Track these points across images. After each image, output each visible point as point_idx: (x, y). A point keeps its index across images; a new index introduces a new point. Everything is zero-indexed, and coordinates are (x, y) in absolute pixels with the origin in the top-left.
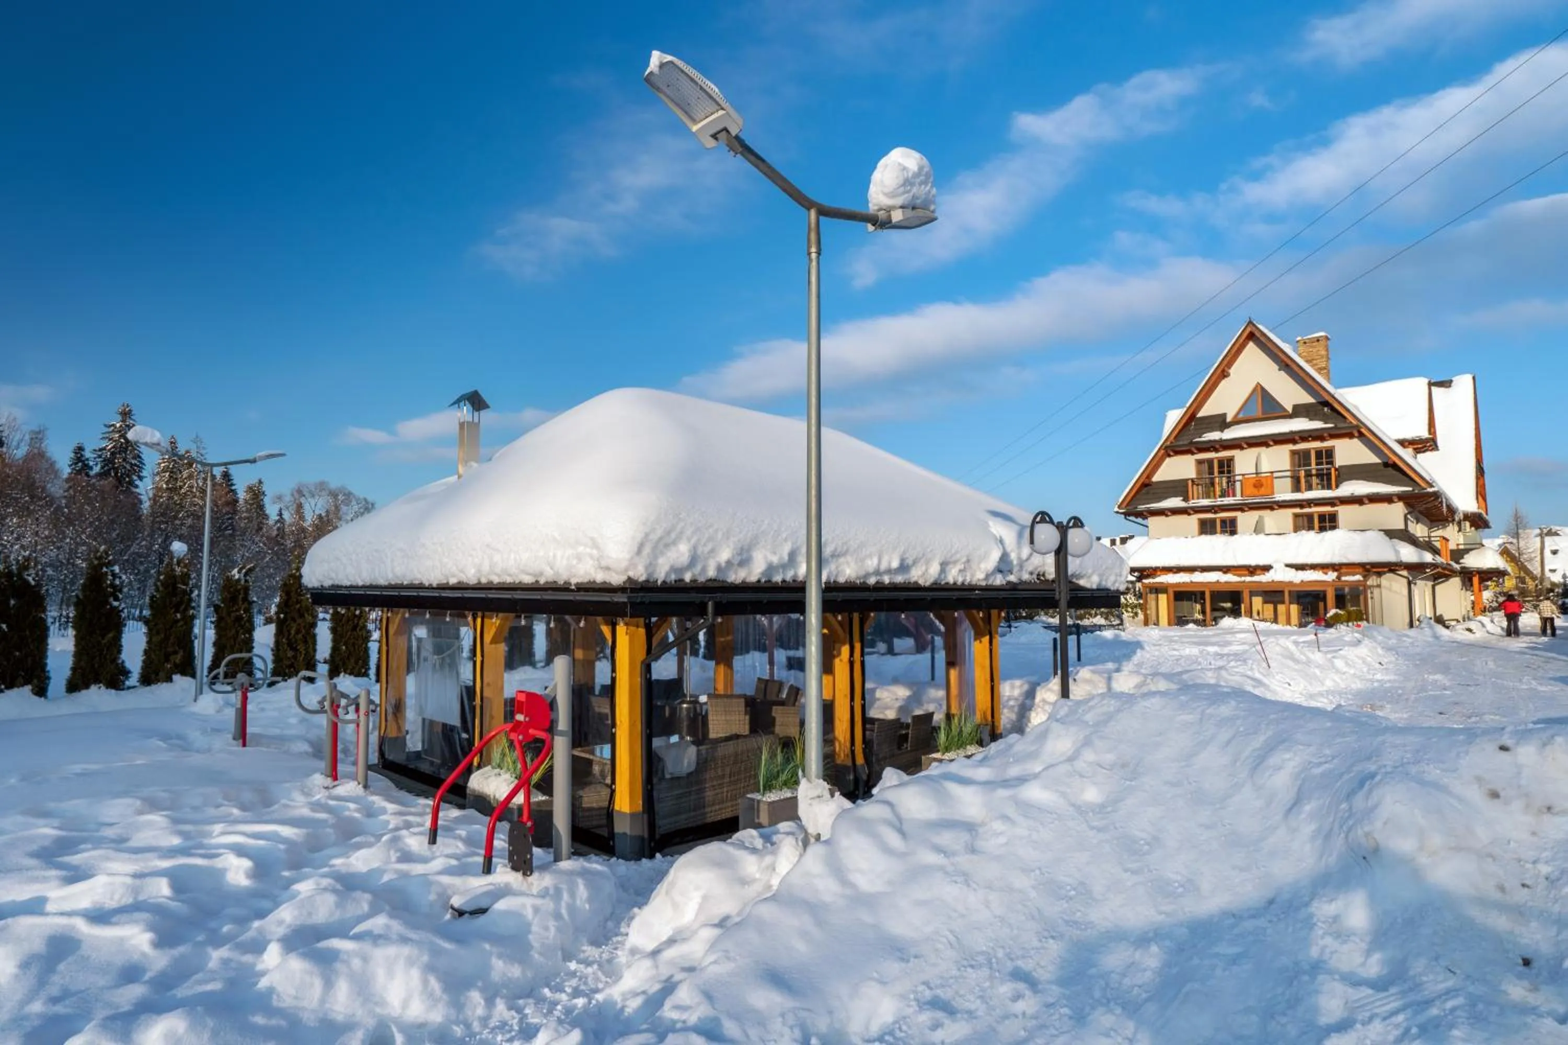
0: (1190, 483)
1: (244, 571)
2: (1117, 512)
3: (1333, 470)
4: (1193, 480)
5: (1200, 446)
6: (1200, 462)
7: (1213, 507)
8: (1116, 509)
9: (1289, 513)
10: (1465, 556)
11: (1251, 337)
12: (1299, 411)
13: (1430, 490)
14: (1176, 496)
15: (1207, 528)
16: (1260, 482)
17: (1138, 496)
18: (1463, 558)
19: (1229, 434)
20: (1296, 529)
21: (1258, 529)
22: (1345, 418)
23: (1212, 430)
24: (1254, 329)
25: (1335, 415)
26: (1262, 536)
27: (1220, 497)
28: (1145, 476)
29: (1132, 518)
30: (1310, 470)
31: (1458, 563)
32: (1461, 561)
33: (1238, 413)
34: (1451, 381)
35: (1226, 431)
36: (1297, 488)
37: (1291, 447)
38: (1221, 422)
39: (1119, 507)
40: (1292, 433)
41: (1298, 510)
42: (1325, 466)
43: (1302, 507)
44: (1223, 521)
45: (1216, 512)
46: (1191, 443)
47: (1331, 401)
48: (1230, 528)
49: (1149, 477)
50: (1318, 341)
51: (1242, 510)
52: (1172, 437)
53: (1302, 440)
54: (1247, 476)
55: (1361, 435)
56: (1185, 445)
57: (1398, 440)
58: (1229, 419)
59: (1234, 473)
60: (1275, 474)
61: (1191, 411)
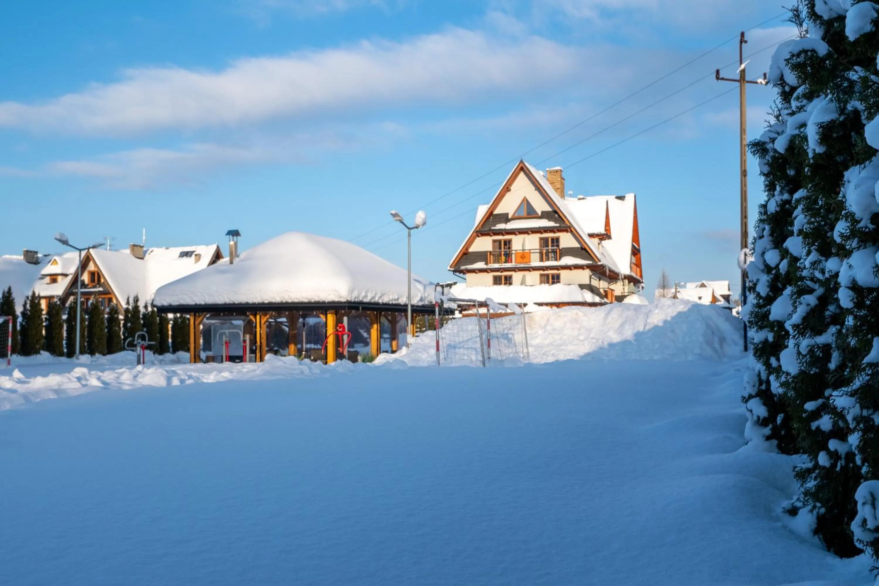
0: (489, 253)
2: (449, 270)
3: (558, 250)
4: (490, 252)
5: (495, 232)
6: (494, 241)
7: (500, 269)
8: (449, 268)
9: (537, 273)
10: (625, 299)
11: (522, 169)
12: (545, 215)
13: (599, 263)
14: (481, 261)
15: (497, 281)
16: (524, 255)
17: (460, 261)
19: (510, 226)
20: (541, 283)
21: (523, 283)
22: (564, 221)
23: (500, 222)
24: (523, 166)
25: (560, 219)
26: (523, 286)
27: (504, 262)
28: (465, 249)
29: (457, 274)
30: (548, 250)
33: (514, 214)
34: (624, 197)
35: (508, 224)
36: (542, 260)
37: (539, 235)
38: (505, 218)
39: (451, 267)
40: (540, 228)
41: (542, 272)
42: (555, 248)
43: (544, 270)
44: (506, 277)
45: (502, 272)
46: (490, 230)
47: (558, 211)
48: (508, 281)
49: (467, 249)
50: (557, 172)
51: (515, 271)
52: (480, 226)
53: (545, 232)
54: (518, 251)
55: (571, 231)
56: (487, 231)
57: (589, 234)
58: (510, 217)
59: (512, 249)
60: (532, 251)
61: (491, 211)
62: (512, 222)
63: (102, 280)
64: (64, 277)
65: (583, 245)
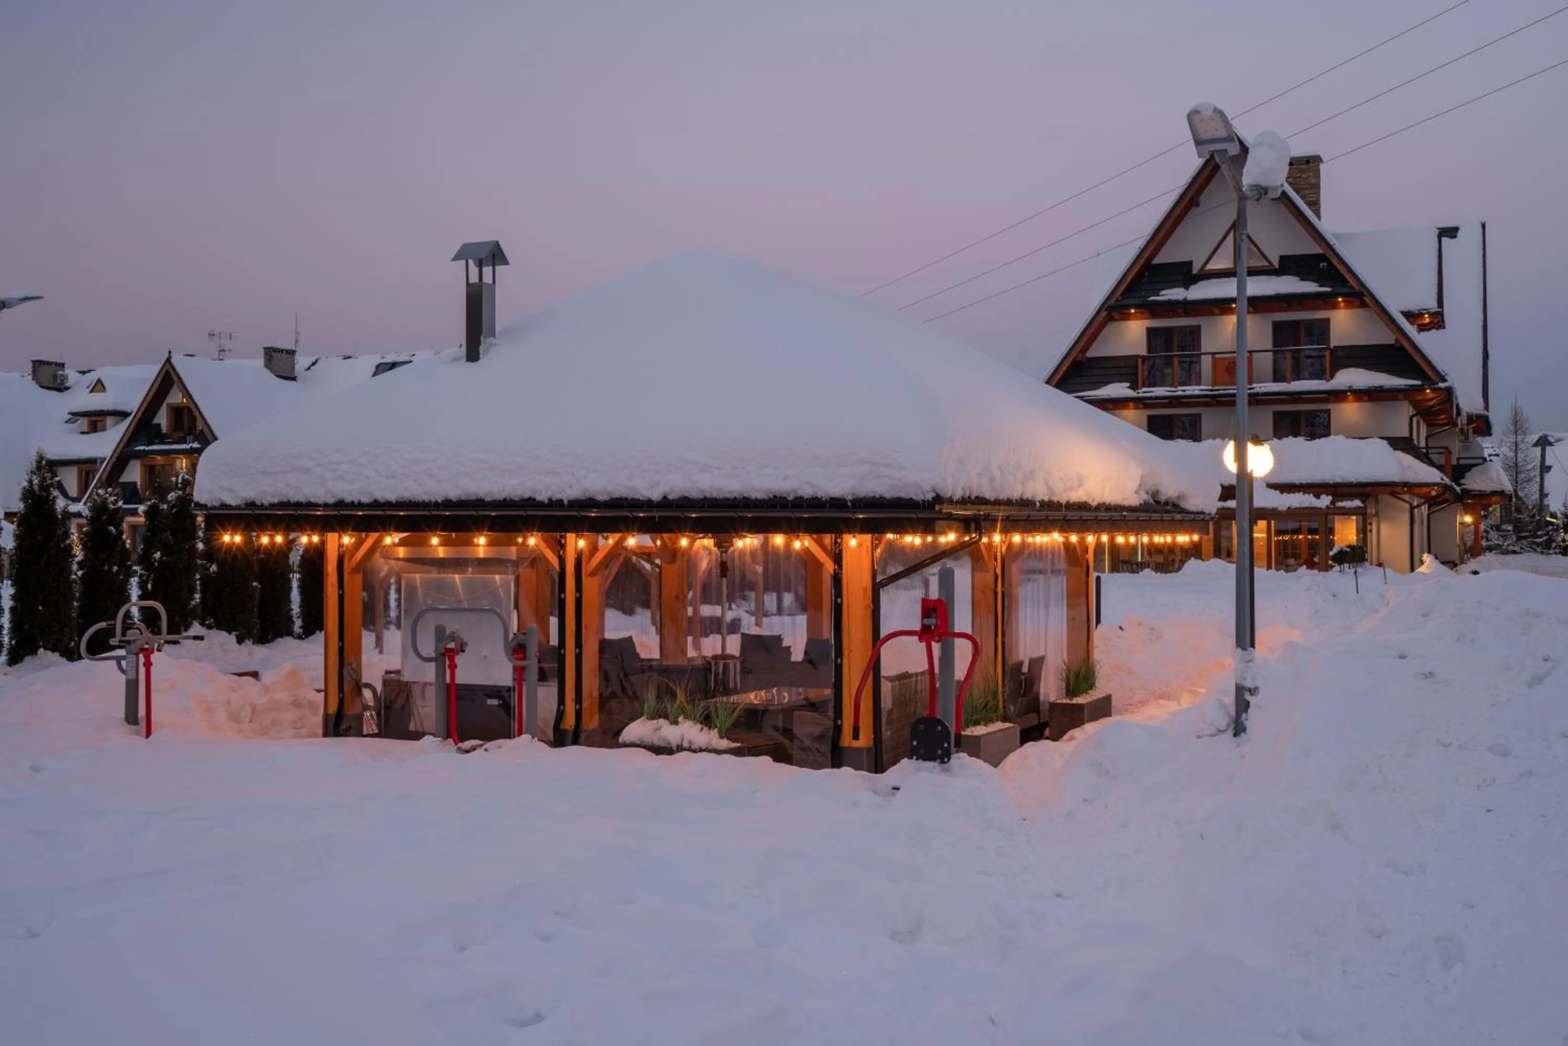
0: (1140, 361)
3: (1327, 351)
4: (1142, 358)
6: (1151, 330)
7: (1167, 398)
9: (1269, 410)
10: (1467, 474)
12: (1288, 265)
13: (1443, 385)
14: (1120, 380)
15: (1160, 428)
17: (1069, 379)
18: (1463, 477)
19: (1194, 292)
20: (1277, 433)
23: (1172, 284)
25: (1335, 273)
27: (1180, 383)
28: (1078, 349)
30: (1298, 351)
31: (1459, 485)
32: (1462, 481)
33: (1206, 262)
34: (1456, 230)
35: (1192, 287)
36: (1280, 375)
37: (1274, 315)
38: (1184, 274)
40: (1278, 295)
41: (1279, 407)
42: (1317, 346)
43: (1285, 401)
44: (1186, 420)
45: (1174, 407)
47: (1330, 256)
48: (1192, 430)
49: (1082, 350)
50: (1308, 161)
51: (1209, 405)
52: (1119, 293)
53: (1290, 308)
54: (1217, 356)
55: (1363, 305)
56: (1136, 306)
57: (1403, 313)
58: (1195, 271)
59: (1200, 350)
60: (1254, 354)
61: (1146, 255)
62: (1201, 283)
63: (200, 426)
64: (118, 418)
65: (1397, 340)
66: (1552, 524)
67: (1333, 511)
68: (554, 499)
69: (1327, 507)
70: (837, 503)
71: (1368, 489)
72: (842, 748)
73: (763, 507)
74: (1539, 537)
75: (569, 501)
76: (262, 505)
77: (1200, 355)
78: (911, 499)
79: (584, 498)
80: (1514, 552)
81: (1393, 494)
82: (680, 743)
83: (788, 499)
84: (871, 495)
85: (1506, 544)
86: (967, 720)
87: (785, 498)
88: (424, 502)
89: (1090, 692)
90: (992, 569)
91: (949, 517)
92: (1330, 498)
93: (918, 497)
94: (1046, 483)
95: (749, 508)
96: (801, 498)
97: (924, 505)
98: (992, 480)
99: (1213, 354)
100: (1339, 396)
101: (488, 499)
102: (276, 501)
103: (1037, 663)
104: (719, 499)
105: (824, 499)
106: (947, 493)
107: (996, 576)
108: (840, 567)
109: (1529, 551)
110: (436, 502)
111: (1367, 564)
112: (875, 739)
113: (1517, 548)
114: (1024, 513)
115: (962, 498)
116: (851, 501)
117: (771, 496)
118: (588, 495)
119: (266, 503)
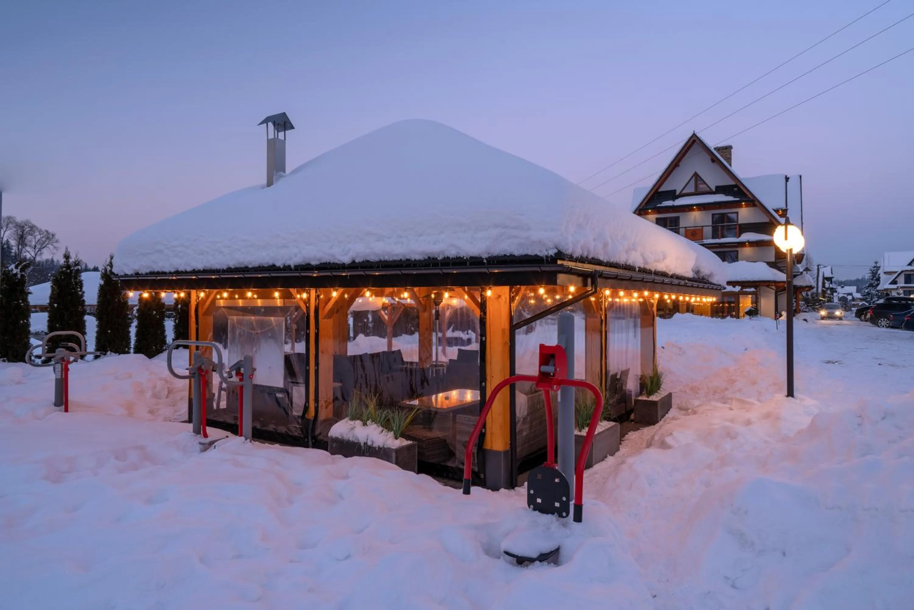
1: (20, 267)
3: (737, 226)
5: (660, 209)
6: (658, 220)
10: (794, 279)
11: (694, 143)
12: (720, 190)
16: (695, 232)
19: (678, 203)
22: (746, 195)
23: (668, 199)
24: (696, 139)
25: (741, 192)
30: (724, 226)
33: (682, 190)
35: (676, 200)
37: (710, 211)
38: (673, 195)
40: (714, 203)
42: (732, 224)
43: (719, 247)
46: (655, 207)
47: (739, 185)
52: (644, 204)
53: (720, 208)
54: (687, 229)
55: (754, 205)
56: (652, 209)
57: (773, 210)
58: (677, 193)
59: (679, 226)
60: (704, 227)
61: (656, 188)
62: (679, 199)
65: (770, 220)
66: (822, 300)
67: (741, 293)
68: (286, 265)
69: (739, 291)
70: (476, 261)
71: (757, 284)
72: (485, 450)
73: (419, 266)
74: (817, 305)
75: (295, 266)
76: (142, 274)
77: (679, 228)
78: (536, 256)
79: (304, 264)
80: (805, 312)
81: (768, 286)
82: (365, 441)
83: (439, 259)
84: (503, 253)
85: (802, 308)
86: (583, 424)
87: (437, 258)
88: (217, 270)
89: (659, 391)
90: (599, 317)
91: (569, 271)
92: (740, 287)
93: (542, 252)
94: (642, 255)
95: (410, 267)
96: (448, 258)
97: (547, 260)
98: (605, 245)
99: (685, 228)
100: (742, 244)
101: (250, 266)
102: (148, 271)
103: (625, 373)
104: (390, 261)
105: (465, 258)
106: (568, 250)
107: (602, 321)
108: (485, 313)
109: (812, 311)
110: (223, 269)
111: (759, 315)
112: (511, 444)
113: (807, 310)
114: (627, 274)
115: (581, 257)
116: (486, 259)
117: (426, 258)
118: (307, 262)
119: (144, 272)
